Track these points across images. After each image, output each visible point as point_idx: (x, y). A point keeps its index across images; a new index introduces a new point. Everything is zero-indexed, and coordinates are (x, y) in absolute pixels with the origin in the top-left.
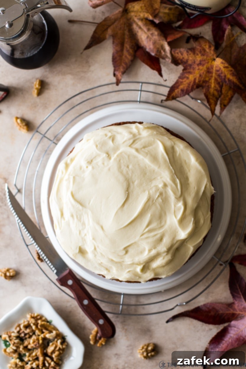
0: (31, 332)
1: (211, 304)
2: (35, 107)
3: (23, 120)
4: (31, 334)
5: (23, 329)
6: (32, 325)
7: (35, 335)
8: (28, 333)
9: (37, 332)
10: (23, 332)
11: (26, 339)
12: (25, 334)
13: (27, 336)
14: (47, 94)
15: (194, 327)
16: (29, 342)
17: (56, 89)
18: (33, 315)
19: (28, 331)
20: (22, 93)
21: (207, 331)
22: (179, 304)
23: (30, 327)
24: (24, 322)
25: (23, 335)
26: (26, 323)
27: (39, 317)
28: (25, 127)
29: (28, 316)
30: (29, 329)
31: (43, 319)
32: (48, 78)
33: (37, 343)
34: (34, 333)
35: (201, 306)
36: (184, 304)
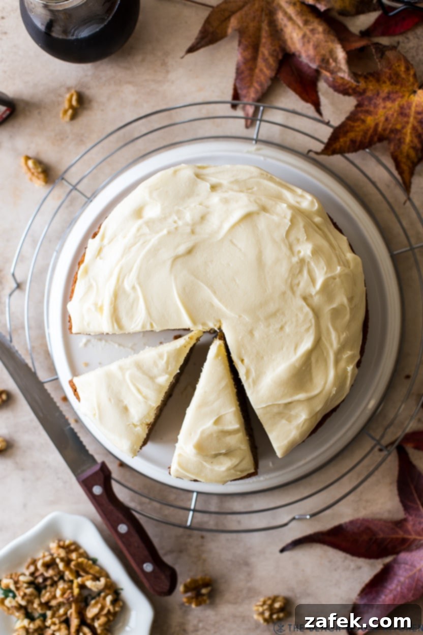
0: (55, 575)
1: (364, 521)
2: (62, 139)
3: (38, 162)
4: (56, 579)
5: (41, 569)
6: (58, 560)
7: (64, 581)
8: (51, 578)
9: (68, 575)
10: (42, 575)
11: (45, 587)
12: (45, 579)
13: (49, 582)
14: (85, 119)
15: (330, 561)
16: (53, 594)
17: (102, 110)
18: (62, 543)
19: (50, 573)
20: (39, 113)
21: (353, 570)
22: (297, 517)
23: (55, 566)
24: (44, 557)
25: (40, 580)
26: (48, 558)
27: (73, 547)
28: (41, 176)
29: (53, 545)
30: (53, 569)
31: (81, 551)
32: (89, 88)
33: (70, 596)
34: (62, 577)
35: (346, 523)
36: (308, 517)
